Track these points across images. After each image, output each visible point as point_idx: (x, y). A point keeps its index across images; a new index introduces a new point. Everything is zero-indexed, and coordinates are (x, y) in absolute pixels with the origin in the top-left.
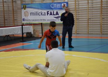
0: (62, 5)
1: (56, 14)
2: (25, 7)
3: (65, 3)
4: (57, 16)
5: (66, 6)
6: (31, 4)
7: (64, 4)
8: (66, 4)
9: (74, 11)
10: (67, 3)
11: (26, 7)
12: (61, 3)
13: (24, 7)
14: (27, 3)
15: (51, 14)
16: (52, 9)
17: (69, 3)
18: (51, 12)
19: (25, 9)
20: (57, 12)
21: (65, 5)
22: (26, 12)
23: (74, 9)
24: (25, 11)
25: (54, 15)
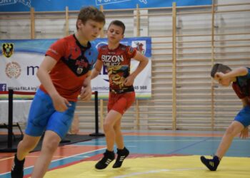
2: (8, 50)
3: (142, 39)
5: (144, 47)
6: (32, 40)
7: (140, 42)
8: (144, 42)
9: (171, 64)
10: (149, 41)
11: (11, 50)
13: (5, 49)
14: (12, 37)
17: (153, 40)
19: (8, 57)
21: (141, 45)
22: (13, 63)
23: (171, 59)
24: (9, 60)
25: (105, 73)
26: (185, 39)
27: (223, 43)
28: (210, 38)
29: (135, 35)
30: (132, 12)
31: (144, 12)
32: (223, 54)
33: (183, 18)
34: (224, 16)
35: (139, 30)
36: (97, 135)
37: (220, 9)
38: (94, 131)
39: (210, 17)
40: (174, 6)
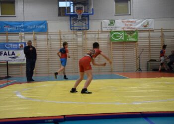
0: (20, 45)
1: (12, 54)
3: (23, 43)
4: (13, 56)
5: (24, 46)
12: (18, 43)
15: (5, 54)
16: (7, 49)
18: (5, 52)
20: (13, 52)
25: (9, 55)
26: (38, 43)
27: (50, 44)
28: (46, 43)
29: (20, 41)
30: (18, 33)
31: (23, 33)
32: (51, 48)
33: (37, 36)
34: (51, 36)
35: (21, 40)
36: (8, 77)
37: (49, 33)
38: (6, 76)
39: (46, 36)
40: (34, 32)
